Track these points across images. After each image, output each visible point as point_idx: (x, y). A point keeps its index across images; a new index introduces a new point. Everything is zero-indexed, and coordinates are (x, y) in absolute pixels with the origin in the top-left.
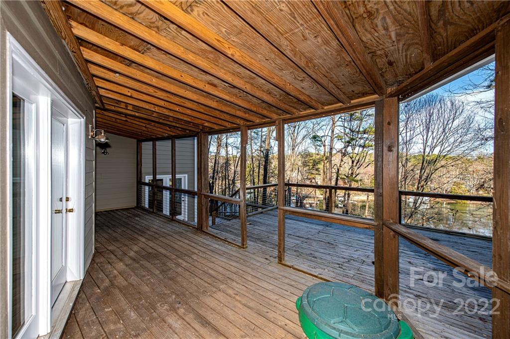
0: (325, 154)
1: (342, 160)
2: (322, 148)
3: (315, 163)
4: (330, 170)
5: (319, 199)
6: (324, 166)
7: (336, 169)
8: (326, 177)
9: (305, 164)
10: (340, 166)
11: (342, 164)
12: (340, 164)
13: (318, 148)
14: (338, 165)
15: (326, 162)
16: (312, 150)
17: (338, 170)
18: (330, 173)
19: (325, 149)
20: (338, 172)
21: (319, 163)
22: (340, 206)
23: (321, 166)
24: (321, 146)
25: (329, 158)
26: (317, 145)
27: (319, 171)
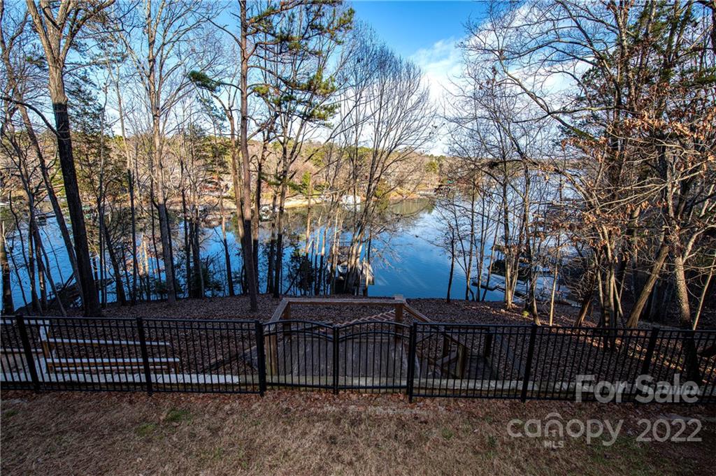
0: (233, 135)
1: (265, 148)
2: (227, 123)
3: (218, 153)
4: (246, 167)
5: (232, 211)
6: (233, 158)
7: (257, 165)
8: (240, 177)
9: (197, 154)
10: (263, 158)
11: (266, 154)
12: (263, 155)
13: (220, 122)
14: (260, 157)
15: (237, 150)
16: (207, 126)
17: (260, 165)
18: (247, 172)
19: (232, 124)
20: (260, 169)
21: (223, 152)
22: (264, 218)
23: (228, 159)
24: (224, 119)
25: (243, 144)
26: (217, 116)
27: (227, 168)
